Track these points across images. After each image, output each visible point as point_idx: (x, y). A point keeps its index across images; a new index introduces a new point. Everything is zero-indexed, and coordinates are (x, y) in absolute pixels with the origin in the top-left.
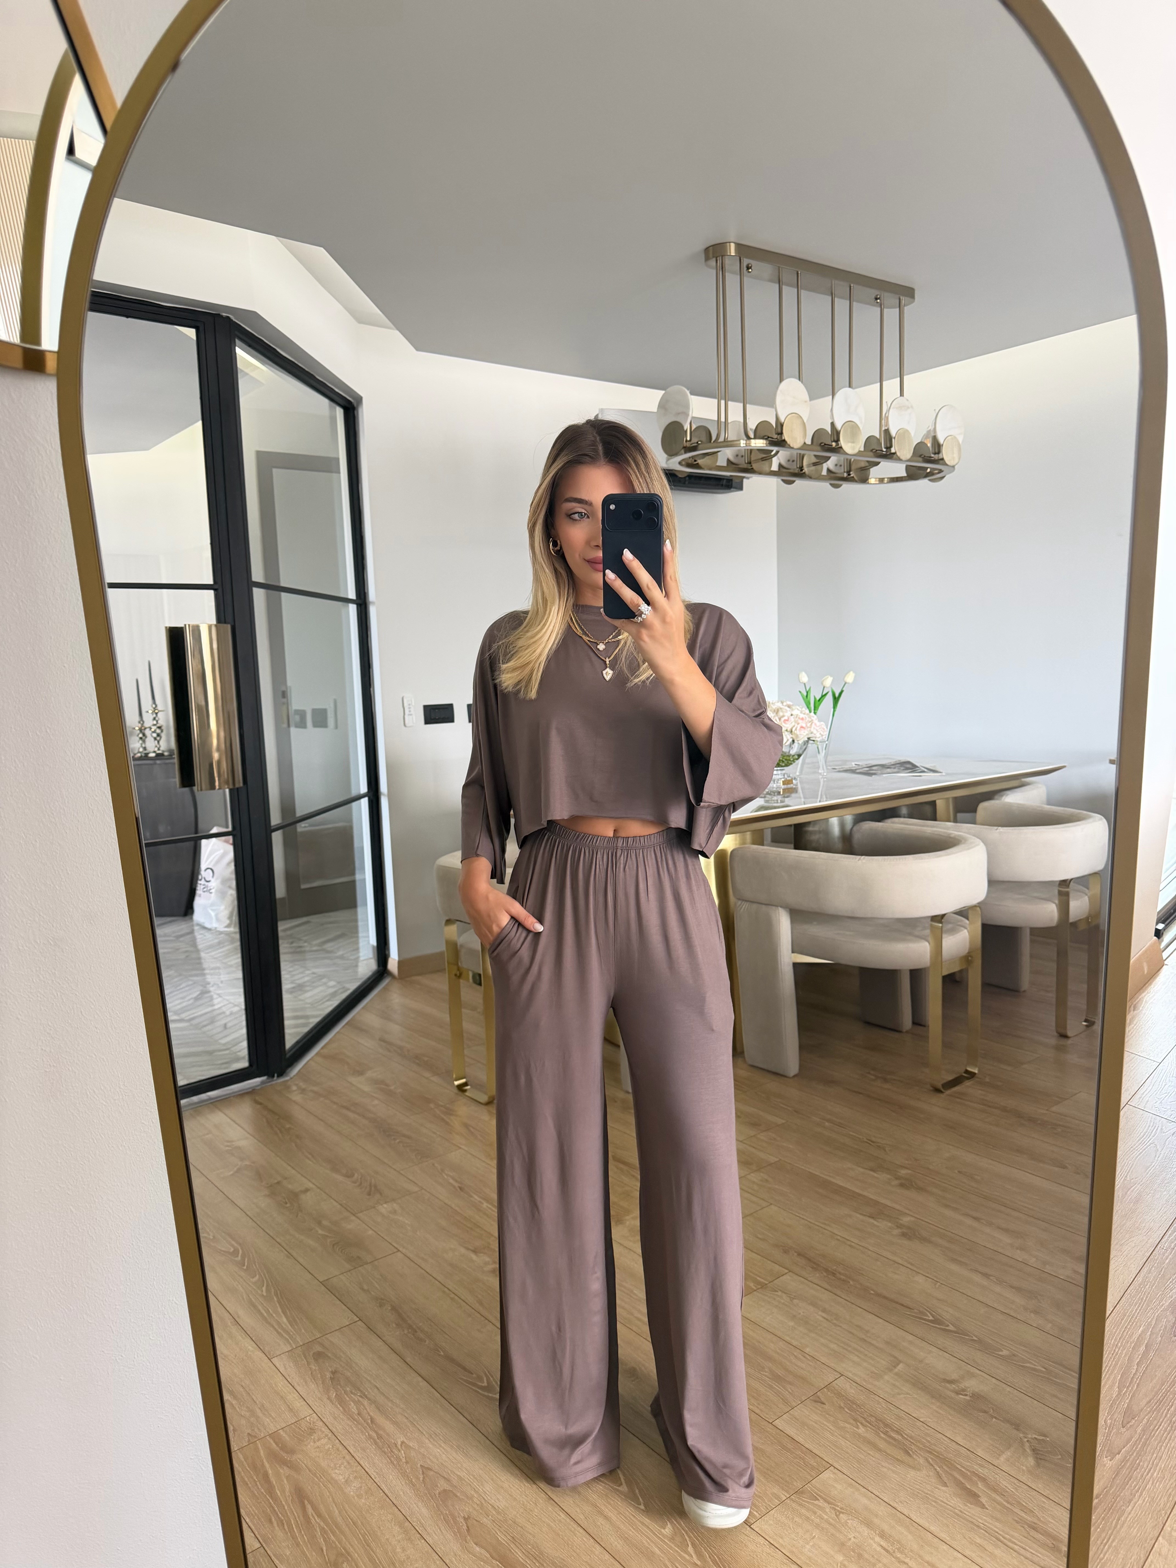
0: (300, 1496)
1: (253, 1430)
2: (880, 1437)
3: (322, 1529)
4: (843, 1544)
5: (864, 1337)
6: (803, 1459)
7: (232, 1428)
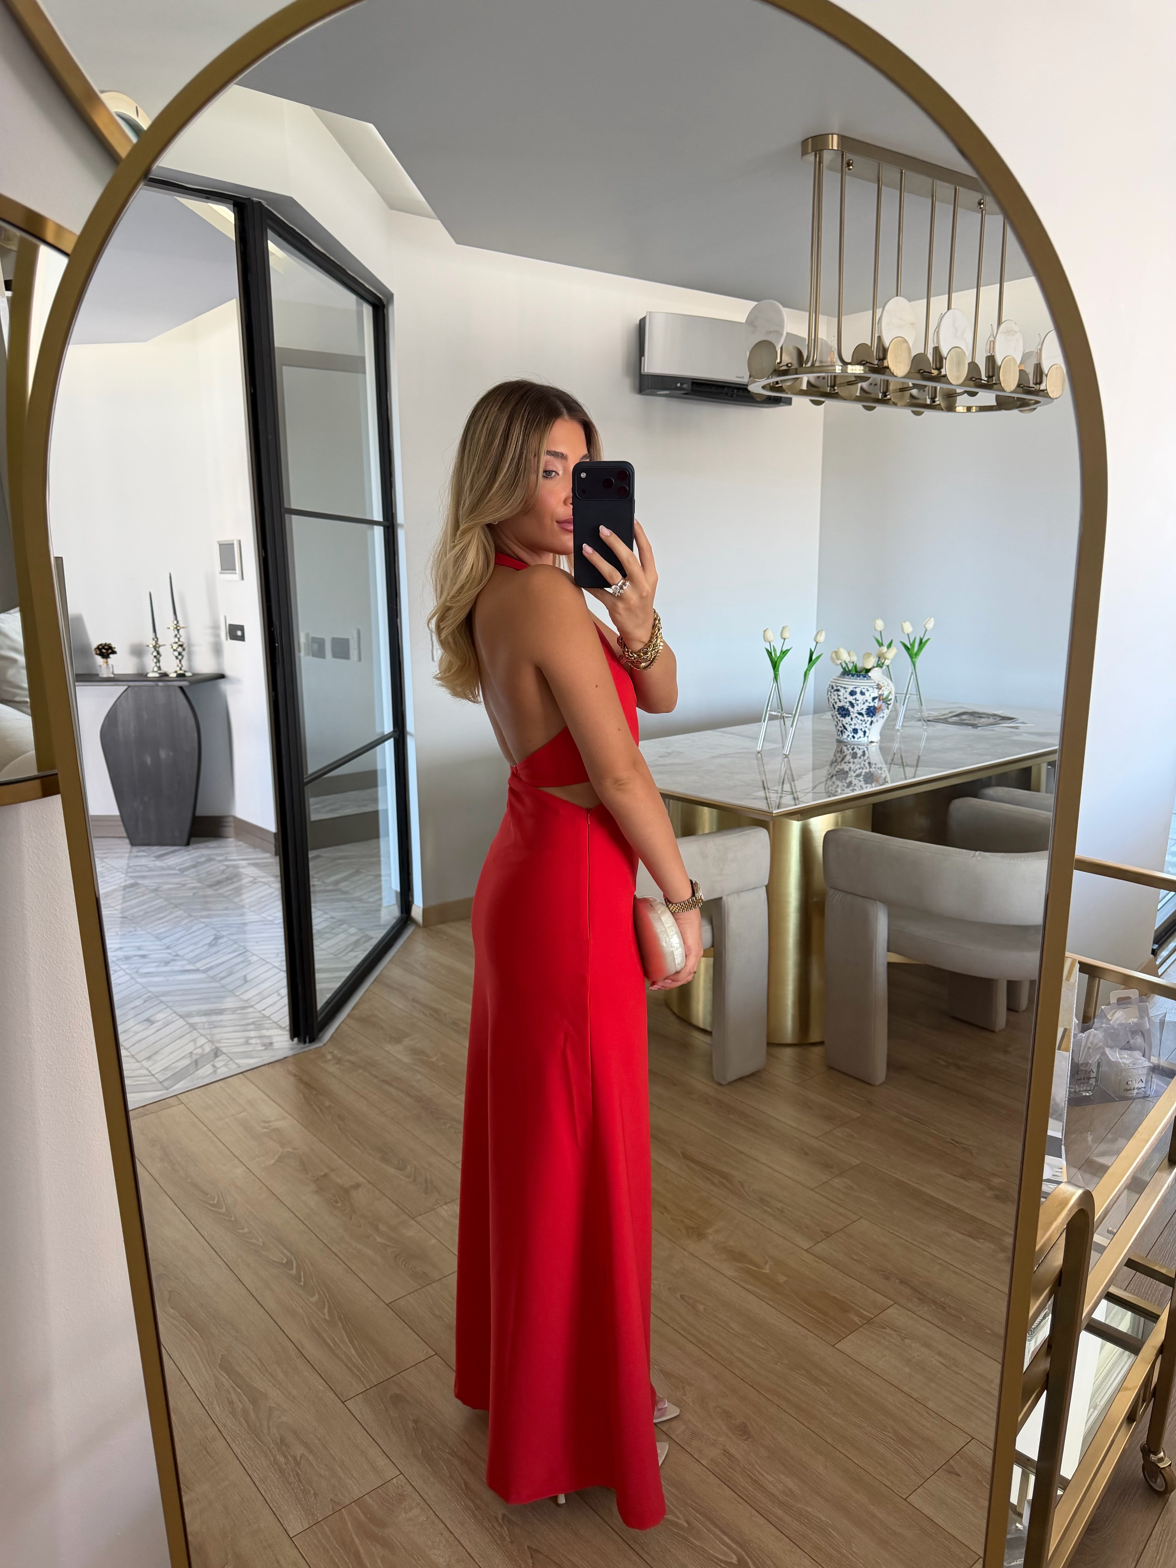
1: (336, 1495)
5: (988, 1388)
6: (947, 1547)
7: (312, 1492)
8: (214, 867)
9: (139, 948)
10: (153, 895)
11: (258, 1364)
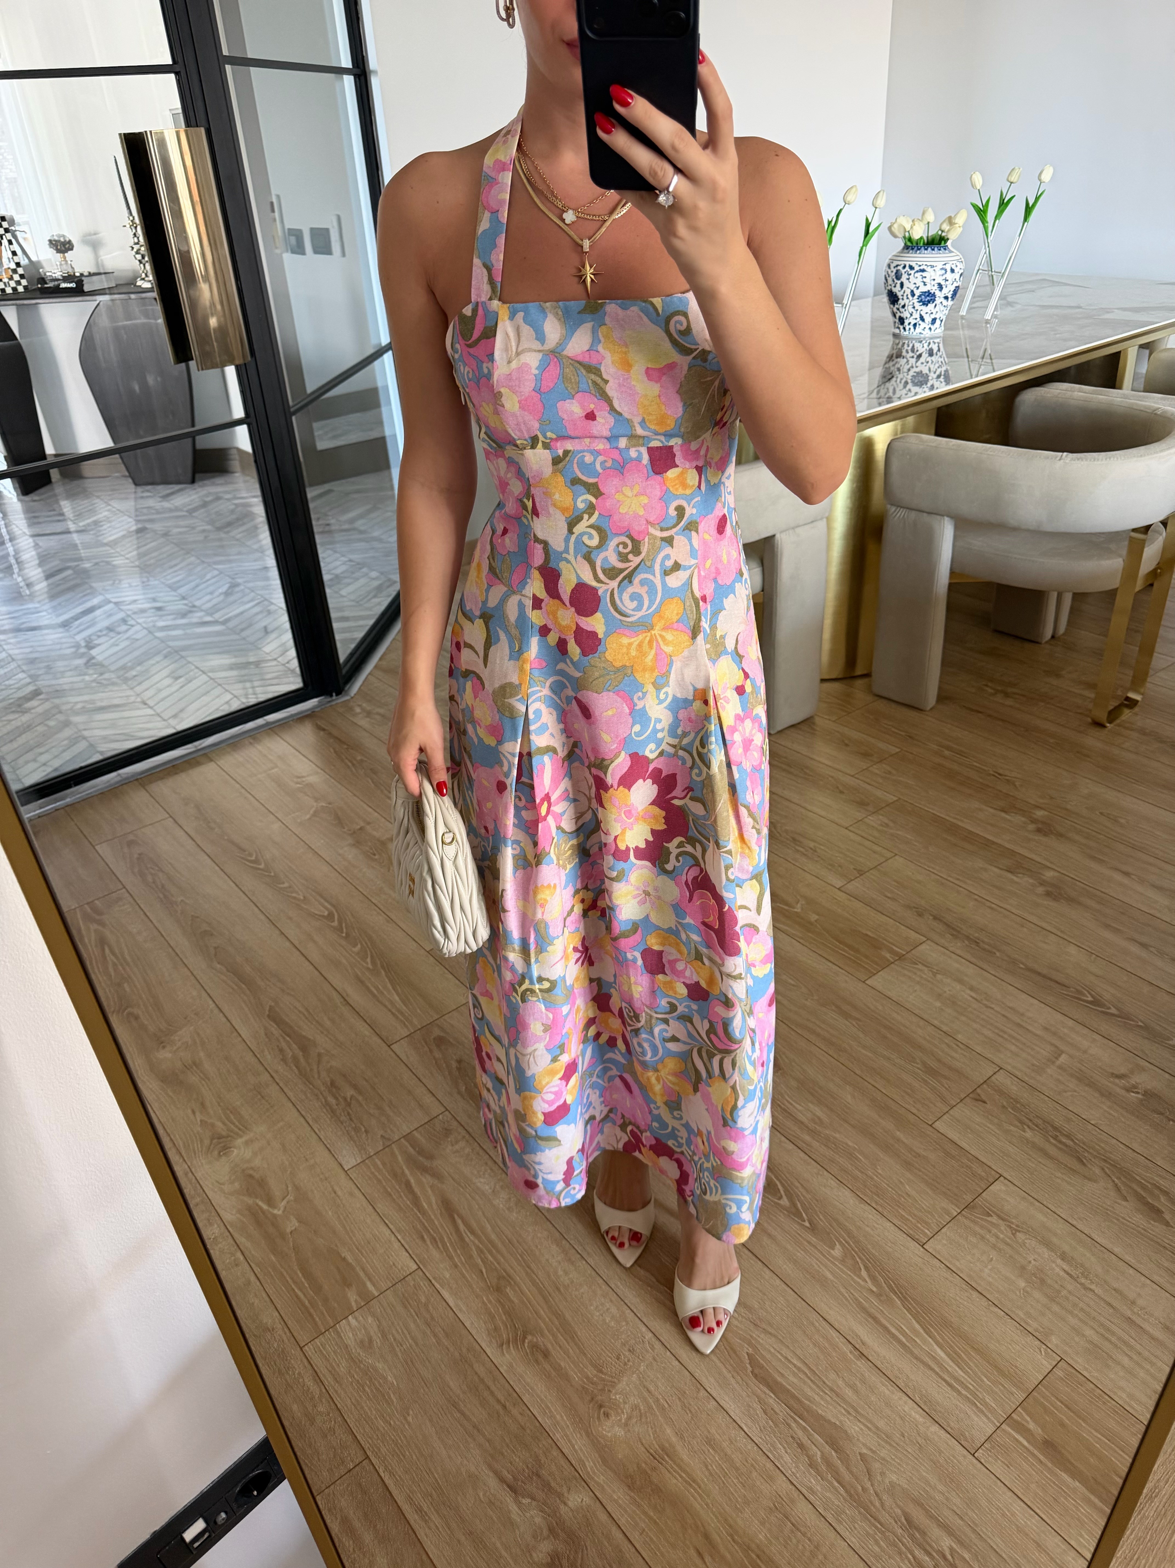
0: (449, 1209)
1: (386, 1131)
2: (1050, 1142)
3: (478, 1248)
4: (1023, 1268)
5: (1019, 1021)
6: (970, 1168)
7: (363, 1129)
8: (224, 506)
9: (154, 600)
10: (162, 540)
11: (306, 1013)
